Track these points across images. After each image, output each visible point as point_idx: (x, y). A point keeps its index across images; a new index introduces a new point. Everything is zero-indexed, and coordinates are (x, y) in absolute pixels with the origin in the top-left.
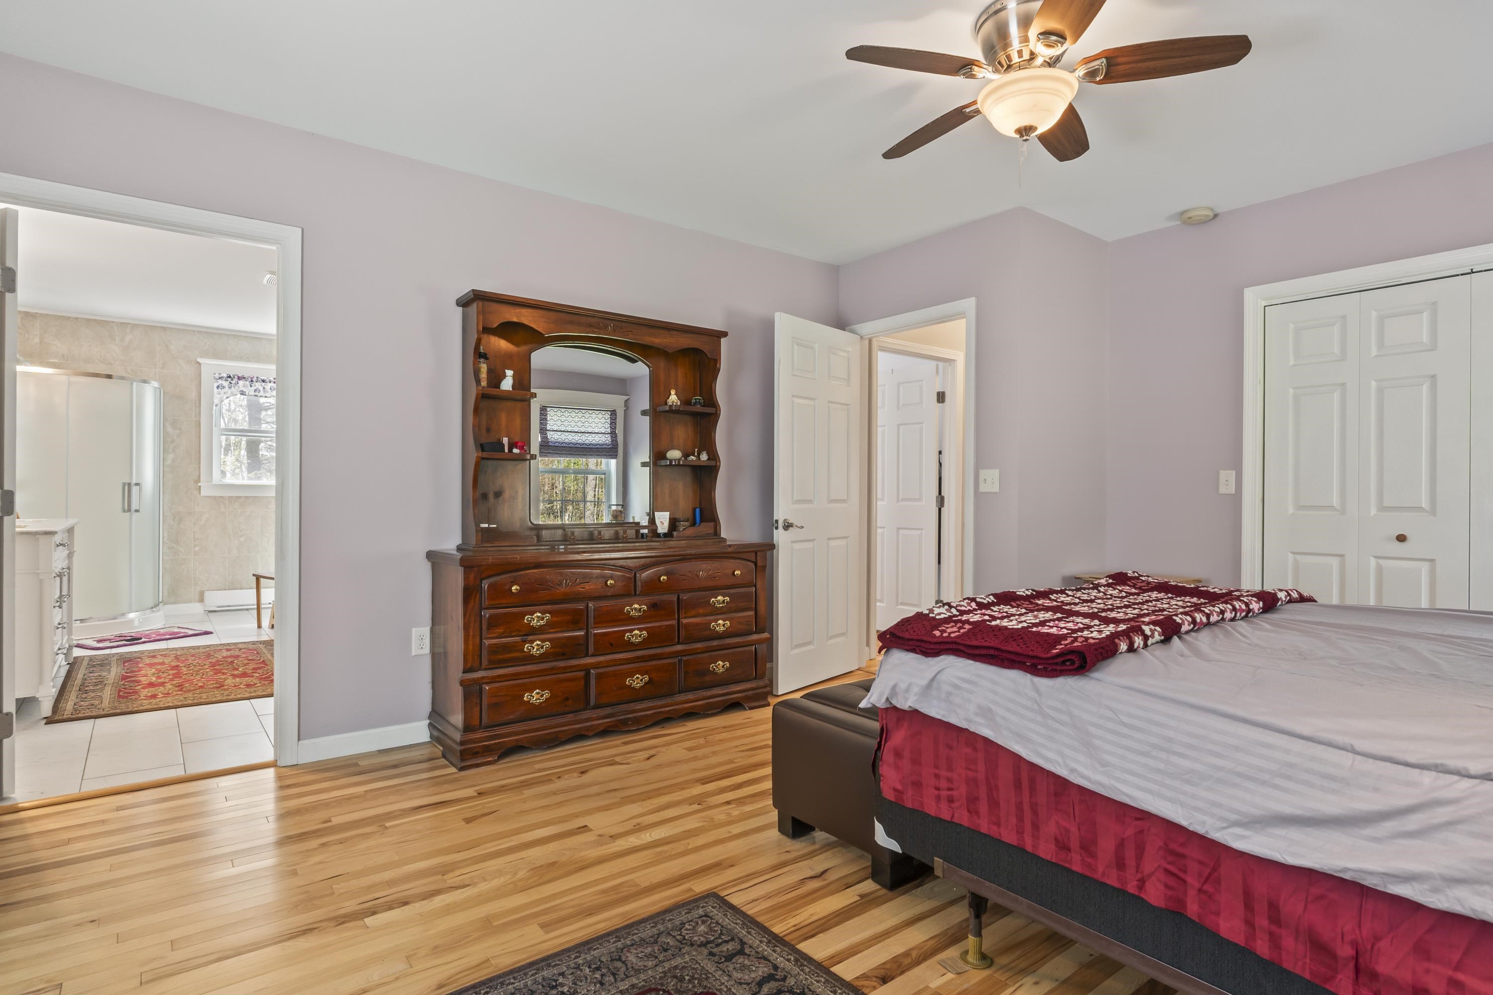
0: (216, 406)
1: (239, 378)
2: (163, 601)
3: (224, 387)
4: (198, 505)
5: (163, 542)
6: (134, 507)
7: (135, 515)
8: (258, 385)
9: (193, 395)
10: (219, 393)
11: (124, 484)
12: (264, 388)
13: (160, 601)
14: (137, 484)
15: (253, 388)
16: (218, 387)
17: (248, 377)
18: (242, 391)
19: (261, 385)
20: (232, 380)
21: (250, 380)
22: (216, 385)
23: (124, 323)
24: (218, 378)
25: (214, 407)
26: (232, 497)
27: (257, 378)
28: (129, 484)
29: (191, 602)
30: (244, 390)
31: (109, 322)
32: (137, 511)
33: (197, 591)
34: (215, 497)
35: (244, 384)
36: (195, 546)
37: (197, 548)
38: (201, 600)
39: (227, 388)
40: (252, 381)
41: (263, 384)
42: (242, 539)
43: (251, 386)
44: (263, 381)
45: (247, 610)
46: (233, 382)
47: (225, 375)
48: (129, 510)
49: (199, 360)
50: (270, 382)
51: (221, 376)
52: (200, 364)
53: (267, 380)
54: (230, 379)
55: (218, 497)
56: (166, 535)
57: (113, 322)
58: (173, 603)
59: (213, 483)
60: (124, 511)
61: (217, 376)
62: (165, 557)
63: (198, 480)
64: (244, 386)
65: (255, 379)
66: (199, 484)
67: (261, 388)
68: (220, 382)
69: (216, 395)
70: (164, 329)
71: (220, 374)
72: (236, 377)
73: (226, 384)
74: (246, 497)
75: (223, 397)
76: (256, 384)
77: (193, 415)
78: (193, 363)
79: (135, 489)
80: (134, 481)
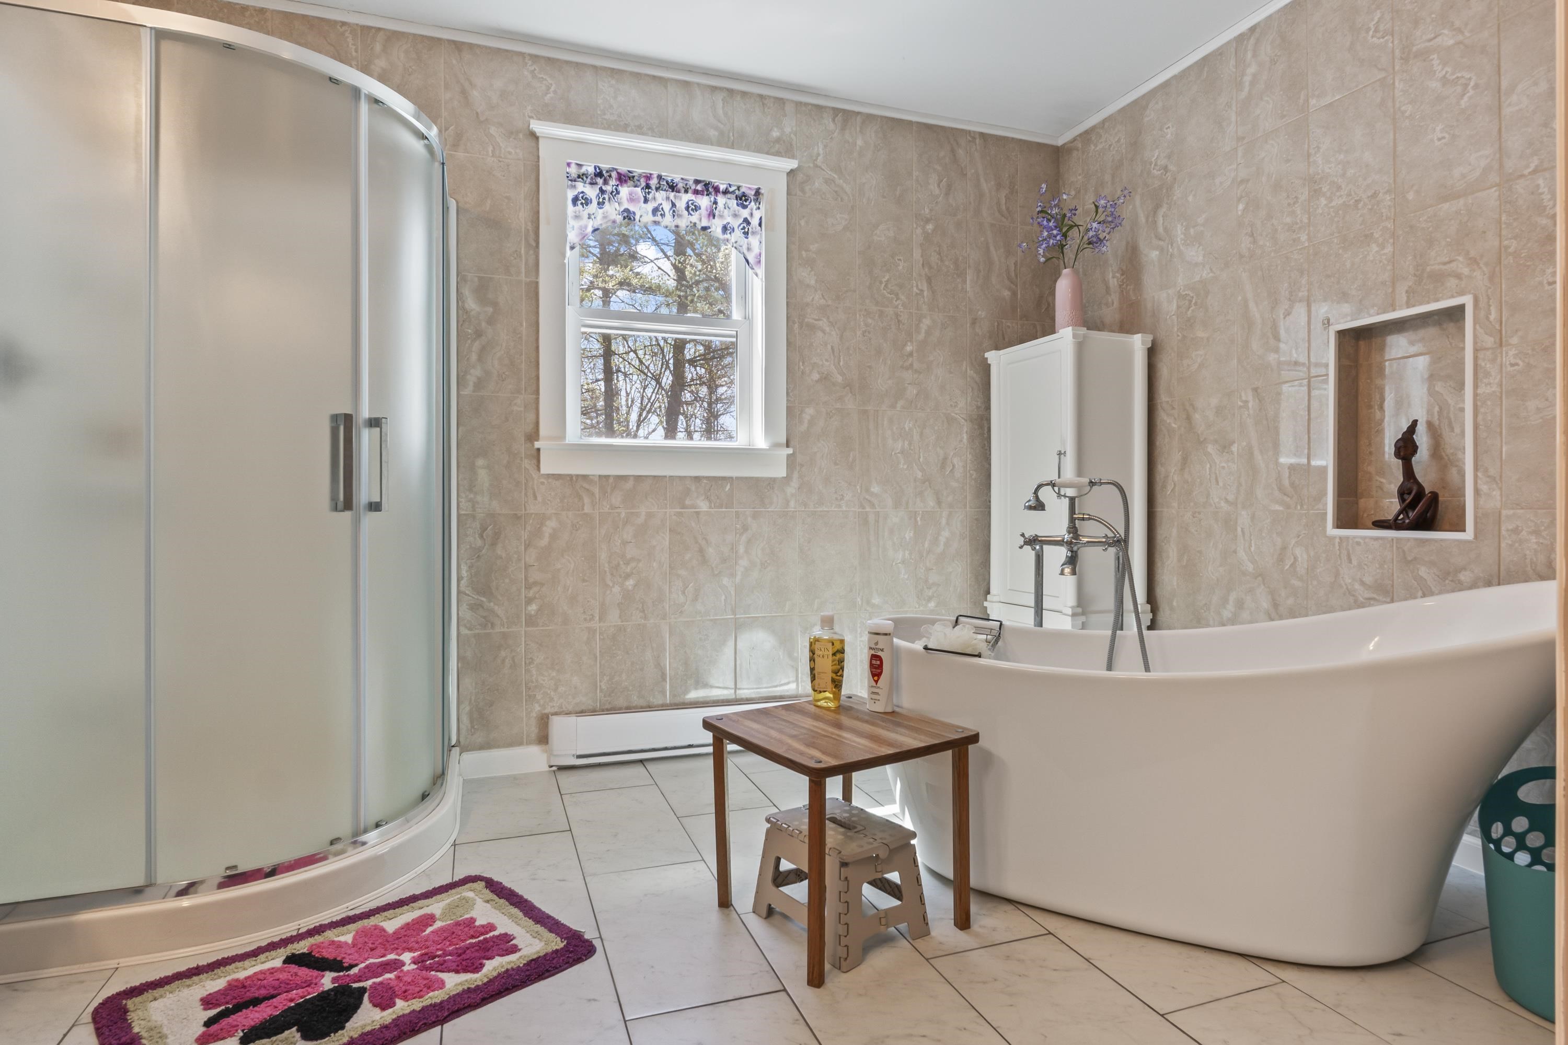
0: (572, 248)
1: (623, 178)
2: (458, 741)
3: (587, 202)
4: (535, 498)
5: (459, 592)
6: (365, 492)
7: (369, 520)
8: (660, 197)
9: (521, 218)
10: (577, 217)
11: (335, 418)
12: (674, 205)
13: (454, 742)
14: (374, 423)
15: (650, 206)
16: (575, 200)
17: (640, 176)
18: (627, 210)
19: (668, 198)
20: (606, 182)
21: (643, 184)
22: (571, 194)
23: (369, 28)
24: (574, 175)
25: (568, 253)
26: (608, 476)
27: (660, 177)
28: (348, 419)
29: (520, 744)
30: (632, 209)
31: (336, 22)
32: (375, 507)
33: (534, 714)
34: (571, 476)
35: (630, 194)
36: (529, 601)
37: (533, 608)
38: (543, 739)
39: (595, 202)
40: (648, 186)
41: (672, 195)
42: (630, 583)
43: (646, 201)
44: (673, 187)
45: (641, 761)
46: (608, 188)
47: (591, 170)
48: (348, 505)
49: (538, 127)
50: (686, 191)
51: (583, 170)
52: (534, 136)
53: (680, 185)
54: (600, 181)
55: (577, 476)
56: (464, 573)
57: (344, 24)
58: (482, 747)
59: (567, 442)
60: (336, 509)
61: (573, 171)
62: (464, 631)
63: (533, 435)
64: (631, 200)
65: (654, 182)
66: (537, 445)
67: (667, 207)
68: (580, 187)
69: (571, 222)
70: (458, 46)
71: (580, 166)
72: (614, 174)
73: (592, 192)
74: (638, 478)
75: (586, 227)
76: (657, 194)
77: (523, 270)
78: (521, 136)
79: (366, 439)
80: (365, 413)
